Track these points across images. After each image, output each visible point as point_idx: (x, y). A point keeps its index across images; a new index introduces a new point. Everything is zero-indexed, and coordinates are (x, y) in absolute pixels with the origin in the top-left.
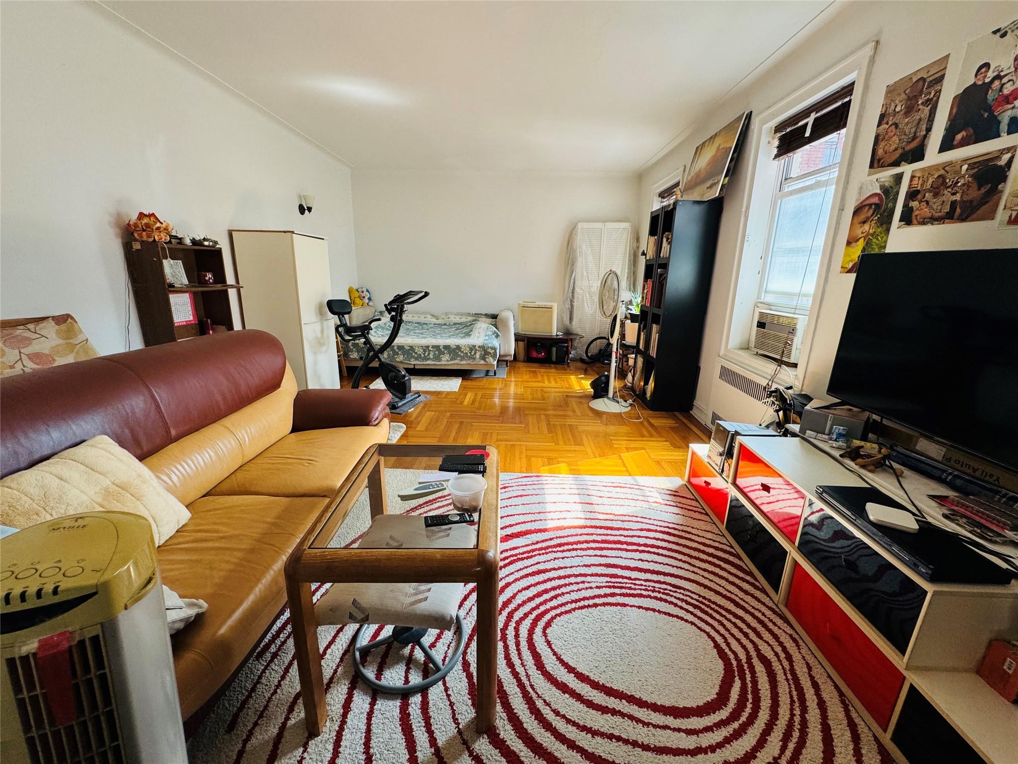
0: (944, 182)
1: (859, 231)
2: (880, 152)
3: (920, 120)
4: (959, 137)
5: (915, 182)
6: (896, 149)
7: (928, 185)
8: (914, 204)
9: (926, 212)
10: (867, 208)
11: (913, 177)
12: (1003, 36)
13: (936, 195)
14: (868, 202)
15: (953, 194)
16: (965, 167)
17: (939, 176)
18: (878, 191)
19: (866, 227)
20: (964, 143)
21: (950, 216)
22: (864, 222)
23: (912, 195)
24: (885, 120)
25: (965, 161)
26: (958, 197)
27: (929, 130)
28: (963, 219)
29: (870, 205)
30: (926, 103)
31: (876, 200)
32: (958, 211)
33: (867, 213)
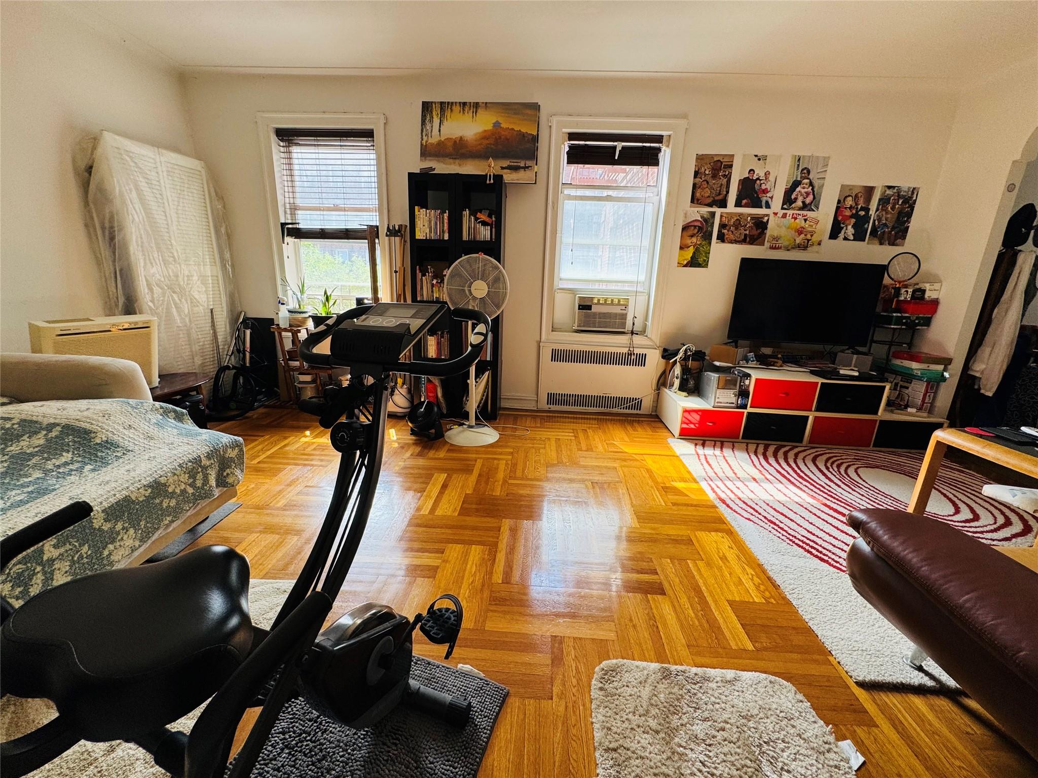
0: (740, 223)
1: (689, 241)
2: (698, 195)
3: (722, 184)
4: (744, 202)
5: (724, 219)
6: (709, 197)
7: (732, 222)
8: (725, 231)
9: (732, 237)
10: (693, 228)
11: (721, 216)
12: (759, 159)
13: (737, 229)
14: (692, 224)
15: (745, 230)
16: (749, 218)
17: (737, 220)
18: (700, 219)
19: (694, 240)
20: (746, 206)
21: (743, 241)
22: (692, 236)
23: (722, 226)
24: (699, 176)
25: (750, 215)
26: (747, 232)
27: (728, 192)
28: (751, 243)
29: (695, 226)
30: (724, 176)
31: (699, 224)
32: (748, 239)
33: (692, 231)
